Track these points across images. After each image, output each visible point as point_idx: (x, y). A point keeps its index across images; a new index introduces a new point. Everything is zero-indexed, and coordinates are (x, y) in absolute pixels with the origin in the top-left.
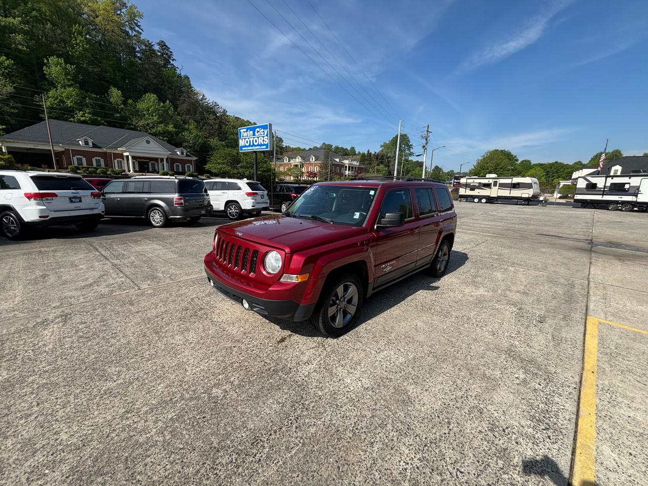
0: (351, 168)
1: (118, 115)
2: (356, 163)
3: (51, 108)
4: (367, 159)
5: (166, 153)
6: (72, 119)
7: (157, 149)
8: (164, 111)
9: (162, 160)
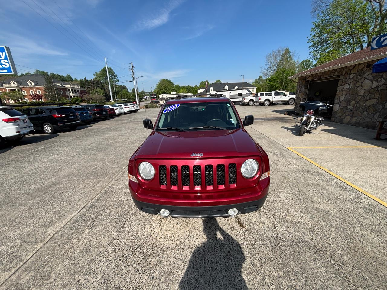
0: (74, 91)
2: (77, 87)
4: (84, 83)
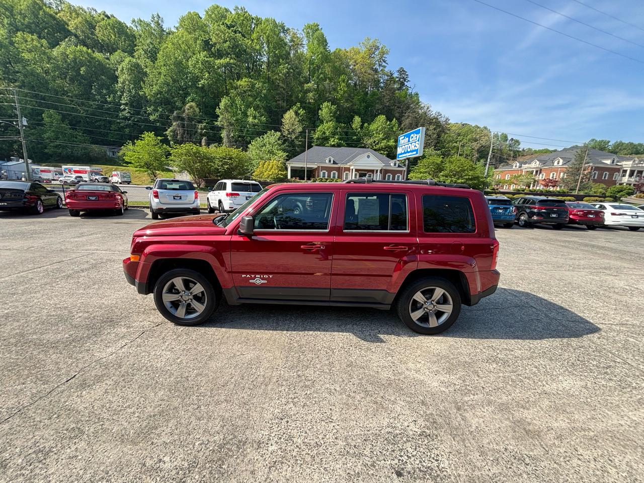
0: (635, 174)
1: (355, 137)
3: (318, 139)
5: (381, 165)
6: (327, 145)
7: (374, 162)
8: (389, 129)
9: (377, 171)
